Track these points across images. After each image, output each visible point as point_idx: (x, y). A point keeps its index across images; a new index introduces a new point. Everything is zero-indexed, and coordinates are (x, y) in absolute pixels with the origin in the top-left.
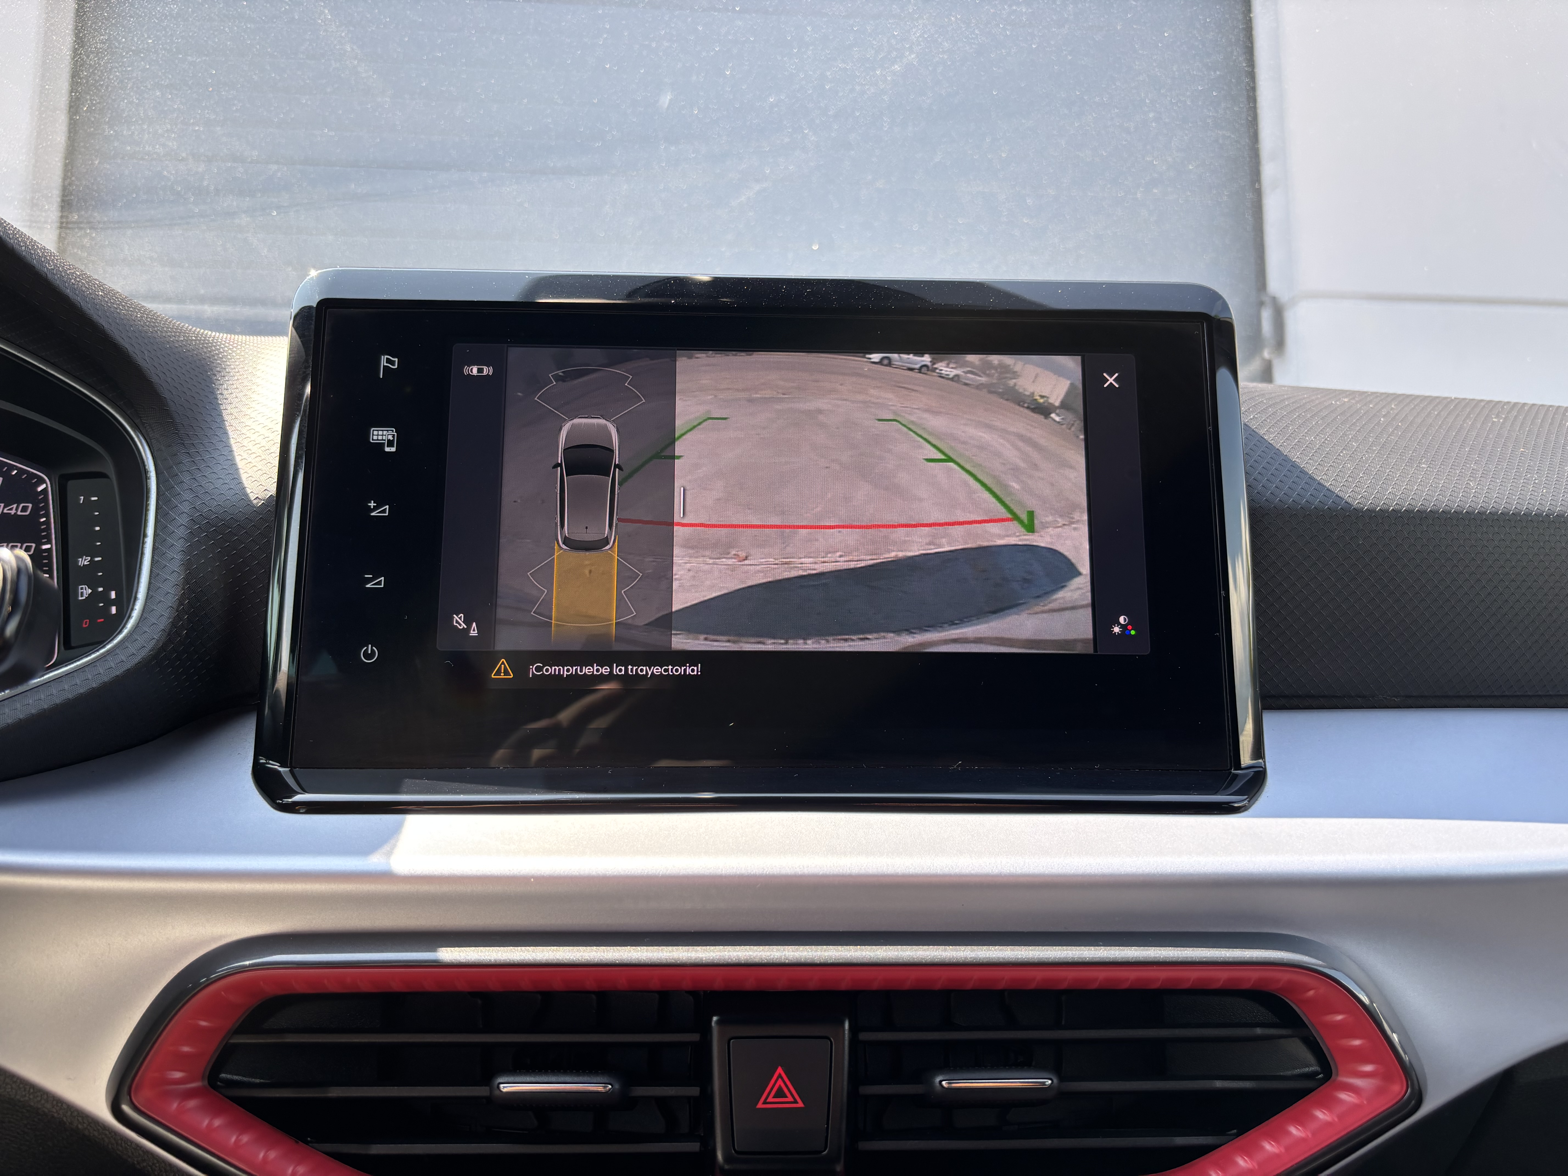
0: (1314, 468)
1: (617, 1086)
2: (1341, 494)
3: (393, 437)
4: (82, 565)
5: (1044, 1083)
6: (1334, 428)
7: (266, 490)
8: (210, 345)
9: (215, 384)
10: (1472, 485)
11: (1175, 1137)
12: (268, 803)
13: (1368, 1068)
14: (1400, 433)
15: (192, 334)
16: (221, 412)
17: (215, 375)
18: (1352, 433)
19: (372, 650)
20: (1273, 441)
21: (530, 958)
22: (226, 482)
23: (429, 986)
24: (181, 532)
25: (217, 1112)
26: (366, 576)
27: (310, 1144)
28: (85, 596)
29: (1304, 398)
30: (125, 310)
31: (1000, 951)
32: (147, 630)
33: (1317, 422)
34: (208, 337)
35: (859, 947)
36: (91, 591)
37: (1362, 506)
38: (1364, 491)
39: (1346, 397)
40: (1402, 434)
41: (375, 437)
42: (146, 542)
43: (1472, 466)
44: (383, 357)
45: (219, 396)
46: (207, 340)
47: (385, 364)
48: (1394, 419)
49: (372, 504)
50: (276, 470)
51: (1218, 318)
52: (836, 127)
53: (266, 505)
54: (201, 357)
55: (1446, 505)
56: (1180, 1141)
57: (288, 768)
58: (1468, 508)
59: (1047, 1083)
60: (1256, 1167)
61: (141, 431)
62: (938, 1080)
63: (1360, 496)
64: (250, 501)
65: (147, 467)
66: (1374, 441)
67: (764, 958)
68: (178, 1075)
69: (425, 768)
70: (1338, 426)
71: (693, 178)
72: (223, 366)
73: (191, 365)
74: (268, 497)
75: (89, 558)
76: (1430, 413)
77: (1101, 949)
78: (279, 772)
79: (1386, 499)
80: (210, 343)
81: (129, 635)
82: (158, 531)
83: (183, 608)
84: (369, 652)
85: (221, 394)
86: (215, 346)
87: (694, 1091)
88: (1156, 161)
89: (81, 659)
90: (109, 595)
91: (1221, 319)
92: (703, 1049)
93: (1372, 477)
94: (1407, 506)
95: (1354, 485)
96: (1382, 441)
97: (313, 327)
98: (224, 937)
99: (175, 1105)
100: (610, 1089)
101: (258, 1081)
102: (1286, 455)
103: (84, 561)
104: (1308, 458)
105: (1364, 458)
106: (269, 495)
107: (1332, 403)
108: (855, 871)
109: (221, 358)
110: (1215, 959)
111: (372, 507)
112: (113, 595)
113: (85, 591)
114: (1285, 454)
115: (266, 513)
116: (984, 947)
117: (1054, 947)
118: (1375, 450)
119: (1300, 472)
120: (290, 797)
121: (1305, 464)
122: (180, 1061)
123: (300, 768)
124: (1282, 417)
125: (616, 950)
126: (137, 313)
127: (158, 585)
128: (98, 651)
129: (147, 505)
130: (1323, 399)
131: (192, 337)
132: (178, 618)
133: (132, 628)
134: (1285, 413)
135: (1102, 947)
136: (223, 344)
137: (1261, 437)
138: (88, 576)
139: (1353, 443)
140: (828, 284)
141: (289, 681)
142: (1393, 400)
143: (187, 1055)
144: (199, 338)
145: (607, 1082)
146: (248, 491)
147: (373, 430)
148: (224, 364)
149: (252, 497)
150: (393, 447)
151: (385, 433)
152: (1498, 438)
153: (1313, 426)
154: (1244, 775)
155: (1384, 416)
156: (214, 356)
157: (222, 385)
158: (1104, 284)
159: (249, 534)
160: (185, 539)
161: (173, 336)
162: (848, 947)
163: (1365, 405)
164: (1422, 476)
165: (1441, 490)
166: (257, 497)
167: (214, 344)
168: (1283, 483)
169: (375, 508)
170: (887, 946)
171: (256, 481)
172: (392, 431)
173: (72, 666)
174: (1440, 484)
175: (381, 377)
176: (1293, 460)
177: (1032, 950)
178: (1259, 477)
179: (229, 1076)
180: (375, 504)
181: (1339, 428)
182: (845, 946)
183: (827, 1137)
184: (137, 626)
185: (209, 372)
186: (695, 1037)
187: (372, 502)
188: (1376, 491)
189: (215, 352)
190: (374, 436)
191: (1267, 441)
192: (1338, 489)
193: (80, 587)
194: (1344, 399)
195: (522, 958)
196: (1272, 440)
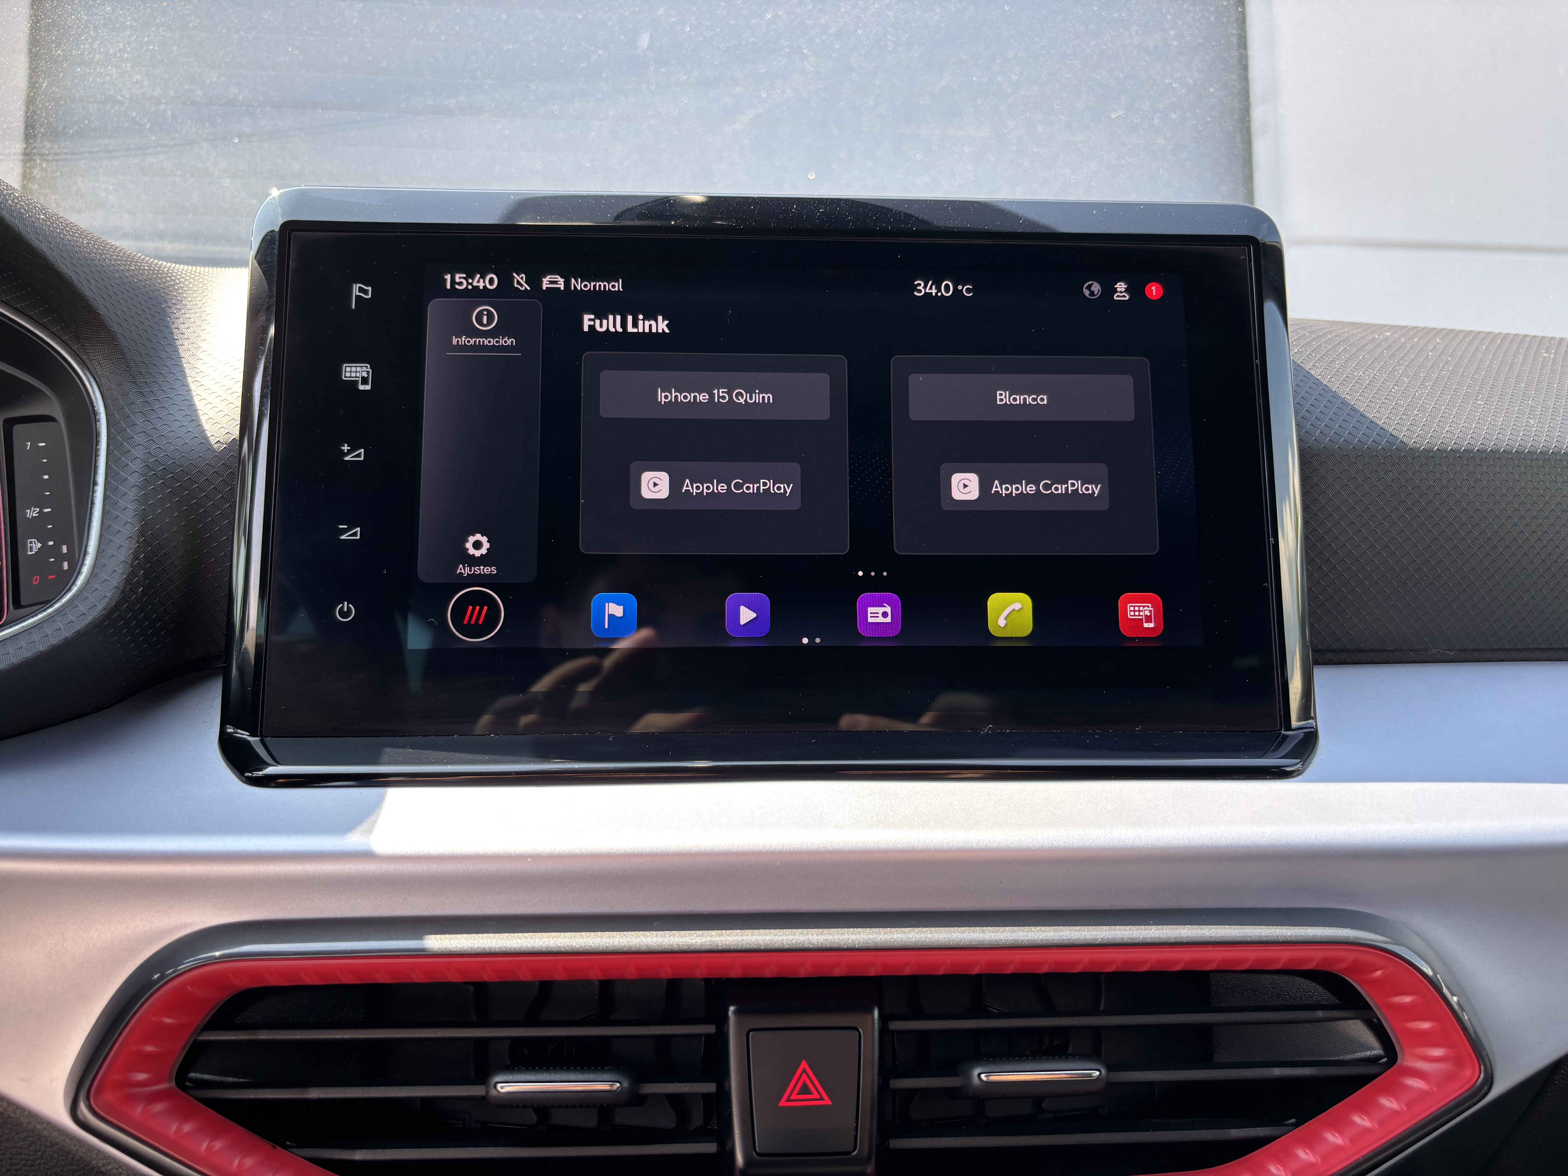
0: (1365, 405)
1: (626, 1084)
2: (1395, 433)
3: (367, 374)
4: (30, 517)
5: (1090, 1075)
6: (1382, 363)
7: (228, 433)
8: (164, 275)
9: (170, 317)
10: (1533, 423)
11: (1230, 1129)
12: (237, 776)
13: (1437, 1052)
14: (1451, 368)
15: (145, 263)
16: (178, 348)
17: (170, 307)
18: (1401, 367)
19: (348, 607)
20: (1320, 377)
21: (529, 945)
22: (184, 424)
23: (418, 978)
24: (134, 480)
25: (186, 1115)
26: (340, 527)
27: (289, 1149)
28: (35, 550)
29: (1345, 332)
30: (70, 235)
31: (1043, 931)
32: (99, 588)
33: (1364, 357)
34: (163, 268)
35: (889, 929)
36: (41, 545)
37: (1418, 445)
38: (1419, 429)
39: (1387, 332)
40: (1453, 369)
41: (348, 375)
42: (96, 491)
43: (1530, 402)
44: (355, 285)
45: (175, 331)
46: (162, 270)
47: (358, 294)
48: (1442, 353)
49: (346, 448)
50: (238, 411)
51: (1263, 242)
52: (837, 47)
53: (228, 450)
54: (154, 288)
55: (1507, 444)
56: (1235, 1133)
57: (257, 737)
58: (1530, 447)
59: (1094, 1075)
60: (1320, 1161)
61: (89, 369)
62: (976, 1072)
63: (1416, 435)
64: (211, 445)
65: (96, 409)
66: (1425, 376)
67: (786, 943)
68: (141, 1076)
69: (409, 736)
70: (1386, 361)
71: (684, 103)
72: (179, 298)
73: (143, 296)
74: (230, 440)
75: (38, 509)
76: (1477, 348)
77: (1152, 928)
78: (249, 742)
79: (1443, 438)
80: (166, 274)
81: (79, 593)
82: (109, 479)
83: (138, 563)
84: (346, 610)
85: (178, 328)
86: (170, 277)
87: (710, 1088)
88: (1175, 84)
89: (28, 619)
90: (60, 549)
91: (1267, 243)
92: (719, 1042)
93: (1427, 415)
94: (1466, 445)
95: (1409, 423)
96: (1434, 376)
97: (276, 251)
98: (190, 925)
99: (139, 1110)
100: (618, 1088)
101: (230, 1079)
102: (1335, 391)
103: (32, 513)
104: (1359, 394)
105: (1417, 395)
106: (232, 439)
107: (1375, 337)
108: (883, 846)
109: (176, 289)
110: (1276, 939)
111: (346, 451)
112: (65, 549)
113: (34, 545)
114: (1333, 390)
115: (229, 458)
116: (1025, 927)
117: (1102, 927)
118: (1427, 386)
119: (1351, 409)
120: (260, 770)
121: (1356, 400)
122: (142, 1061)
123: (272, 737)
124: (1328, 351)
125: (622, 935)
126: (83, 239)
127: (110, 537)
128: (45, 610)
129: (97, 450)
130: (1364, 334)
131: (144, 266)
132: (132, 574)
133: (83, 584)
134: (1330, 347)
135: (1153, 927)
136: (179, 275)
137: (1308, 372)
138: (38, 529)
139: (1404, 379)
140: (843, 204)
141: (258, 642)
142: (1437, 333)
143: (151, 1055)
144: (152, 268)
145: (615, 1080)
146: (209, 434)
147: (346, 367)
148: (180, 296)
149: (213, 441)
150: (369, 385)
151: (359, 369)
152: (1553, 374)
153: (1360, 360)
154: (1295, 737)
155: (1432, 351)
156: (168, 287)
157: (178, 318)
158: (1142, 204)
159: (210, 482)
160: (139, 487)
161: (123, 264)
162: (877, 929)
163: (1409, 339)
164: (1479, 414)
165: (1500, 428)
166: (219, 441)
167: (169, 275)
168: (1333, 421)
169: (349, 452)
170: (919, 927)
171: (217, 424)
172: (367, 367)
173: (17, 627)
174: (1499, 421)
175: (354, 308)
176: (1343, 397)
177: (1076, 930)
178: (1307, 414)
179: (199, 1076)
180: (349, 448)
181: (1387, 363)
182: (873, 929)
183: (856, 1137)
184: (87, 583)
185: (164, 304)
186: (711, 1029)
187: (346, 445)
188: (1433, 430)
189: (170, 283)
190: (347, 373)
191: (1314, 377)
192: (1393, 427)
193: (29, 540)
194: (1386, 333)
195: (519, 945)
196: (1319, 375)
